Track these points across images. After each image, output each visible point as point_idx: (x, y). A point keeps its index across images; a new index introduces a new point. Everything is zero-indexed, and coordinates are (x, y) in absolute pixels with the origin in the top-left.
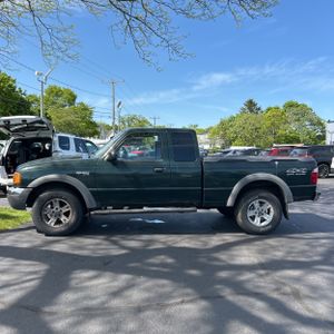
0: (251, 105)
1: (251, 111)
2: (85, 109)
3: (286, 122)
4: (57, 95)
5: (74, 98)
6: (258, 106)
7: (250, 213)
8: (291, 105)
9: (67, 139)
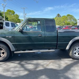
0: (59, 15)
1: (59, 17)
2: (17, 15)
3: (67, 19)
4: (10, 12)
5: (14, 13)
6: (60, 15)
7: (75, 52)
8: (68, 15)
9: (9, 23)
